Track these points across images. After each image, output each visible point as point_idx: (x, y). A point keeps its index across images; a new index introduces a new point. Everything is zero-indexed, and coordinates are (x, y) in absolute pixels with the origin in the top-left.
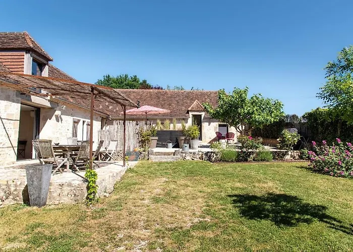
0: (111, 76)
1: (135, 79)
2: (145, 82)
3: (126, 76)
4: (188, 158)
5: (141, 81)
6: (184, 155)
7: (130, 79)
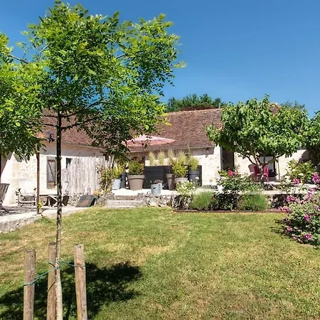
0: (176, 99)
1: (206, 99)
2: (218, 101)
3: (195, 97)
4: (153, 204)
5: (213, 100)
6: (148, 199)
7: (200, 100)
